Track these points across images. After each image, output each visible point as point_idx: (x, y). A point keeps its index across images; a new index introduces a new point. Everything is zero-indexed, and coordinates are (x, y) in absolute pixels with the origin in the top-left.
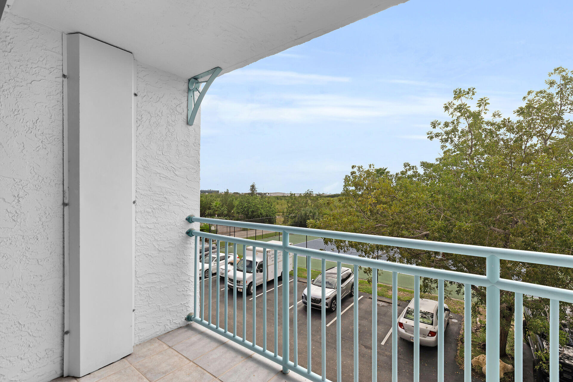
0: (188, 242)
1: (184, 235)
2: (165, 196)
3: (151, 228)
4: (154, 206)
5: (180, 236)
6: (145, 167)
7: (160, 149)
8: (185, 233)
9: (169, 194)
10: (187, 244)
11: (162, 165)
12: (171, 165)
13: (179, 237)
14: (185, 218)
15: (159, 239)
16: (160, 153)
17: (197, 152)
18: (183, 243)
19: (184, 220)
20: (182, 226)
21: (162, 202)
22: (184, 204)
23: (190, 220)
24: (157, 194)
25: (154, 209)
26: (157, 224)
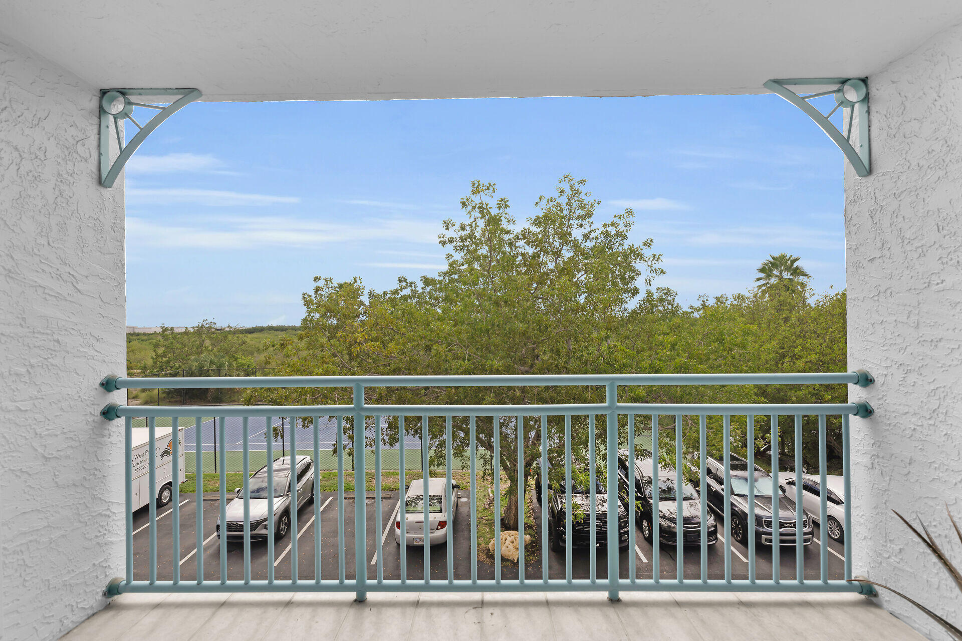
0: (106, 432)
1: (98, 418)
2: (56, 337)
3: (27, 410)
4: (33, 361)
5: (89, 420)
6: (10, 271)
7: (42, 234)
8: (99, 414)
9: (63, 333)
10: (103, 436)
11: (47, 269)
12: (68, 269)
13: (88, 422)
14: (99, 381)
15: (44, 433)
16: (43, 241)
17: (119, 243)
18: (95, 437)
19: (97, 385)
20: (92, 401)
21: (50, 351)
22: (96, 353)
23: (109, 385)
24: (39, 333)
25: (32, 366)
26: (40, 401)
